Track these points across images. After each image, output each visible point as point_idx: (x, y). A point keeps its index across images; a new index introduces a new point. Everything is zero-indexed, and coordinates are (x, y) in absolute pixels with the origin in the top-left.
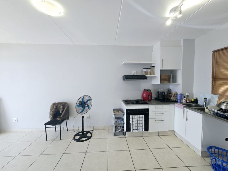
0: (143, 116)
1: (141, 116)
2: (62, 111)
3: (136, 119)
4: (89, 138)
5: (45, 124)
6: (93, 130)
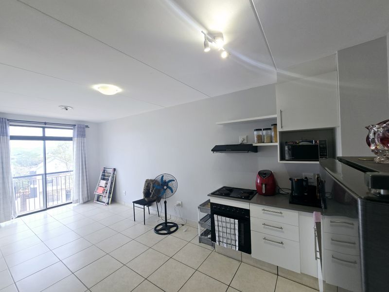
0: (237, 221)
1: (232, 220)
2: (152, 191)
3: (224, 224)
4: (170, 233)
5: (134, 202)
6: (183, 225)
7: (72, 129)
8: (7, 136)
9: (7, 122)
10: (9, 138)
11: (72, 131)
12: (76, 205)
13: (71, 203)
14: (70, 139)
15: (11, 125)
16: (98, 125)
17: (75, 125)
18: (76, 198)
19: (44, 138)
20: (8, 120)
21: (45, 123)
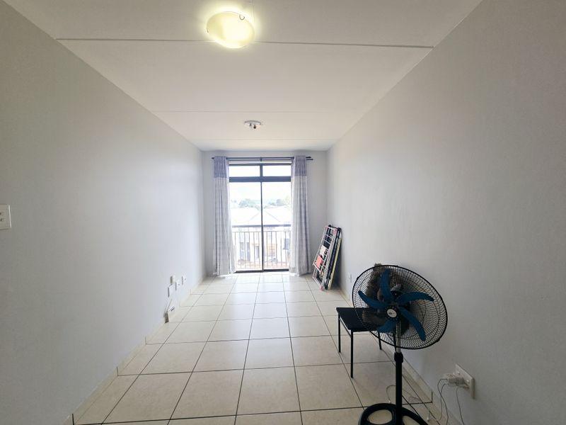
7: (290, 164)
8: (226, 177)
9: (226, 161)
10: (228, 180)
11: (290, 167)
12: (293, 275)
13: (288, 270)
14: (287, 179)
15: (231, 165)
16: (325, 154)
17: (293, 158)
18: (292, 266)
19: (262, 179)
20: (227, 158)
21: (261, 159)
